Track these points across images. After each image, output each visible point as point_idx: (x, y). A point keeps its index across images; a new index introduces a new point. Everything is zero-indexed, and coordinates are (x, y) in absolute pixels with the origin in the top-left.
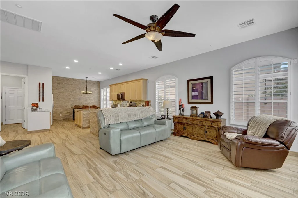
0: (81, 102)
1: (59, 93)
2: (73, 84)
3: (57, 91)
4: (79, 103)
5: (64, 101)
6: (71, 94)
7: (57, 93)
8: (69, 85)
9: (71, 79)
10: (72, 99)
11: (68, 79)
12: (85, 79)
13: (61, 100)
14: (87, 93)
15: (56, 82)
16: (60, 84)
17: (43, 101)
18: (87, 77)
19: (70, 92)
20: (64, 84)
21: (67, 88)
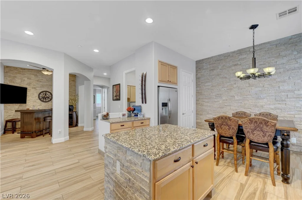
1: (213, 88)
3: (209, 84)
5: (221, 102)
6: (235, 86)
7: (209, 87)
8: (230, 67)
9: (234, 52)
10: (236, 98)
14: (263, 75)
15: (207, 69)
16: (213, 70)
17: (146, 103)
20: (220, 67)
21: (225, 76)
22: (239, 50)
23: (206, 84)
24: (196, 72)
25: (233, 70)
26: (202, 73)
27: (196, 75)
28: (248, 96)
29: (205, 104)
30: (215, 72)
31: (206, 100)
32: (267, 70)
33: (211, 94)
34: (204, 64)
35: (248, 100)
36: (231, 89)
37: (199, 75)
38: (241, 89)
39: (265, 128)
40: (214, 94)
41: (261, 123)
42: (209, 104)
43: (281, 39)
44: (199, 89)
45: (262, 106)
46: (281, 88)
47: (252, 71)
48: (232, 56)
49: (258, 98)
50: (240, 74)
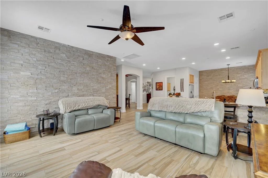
0: (231, 92)
1: (208, 85)
2: (221, 74)
3: (206, 83)
4: (228, 93)
6: (219, 84)
7: (206, 84)
8: (217, 76)
9: (219, 69)
10: (220, 89)
11: (215, 70)
12: (227, 67)
13: (210, 90)
14: (232, 82)
15: (205, 75)
16: (208, 76)
17: (183, 91)
18: (228, 65)
19: (218, 83)
20: (212, 75)
21: (215, 79)
22: (221, 69)
23: (205, 83)
24: (199, 76)
25: (218, 77)
26: (203, 77)
27: (199, 78)
28: (225, 89)
29: (204, 92)
30: (209, 77)
31: (205, 90)
32: (233, 81)
33: (208, 87)
34: (204, 73)
35: (225, 91)
36: (217, 85)
37: (201, 78)
38: (222, 86)
39: (232, 99)
40: (209, 87)
41: (231, 97)
42: (206, 92)
43: (238, 67)
44: (200, 85)
45: (231, 93)
46: (238, 86)
47: (228, 81)
48: (218, 71)
49: (229, 90)
50: (224, 81)
